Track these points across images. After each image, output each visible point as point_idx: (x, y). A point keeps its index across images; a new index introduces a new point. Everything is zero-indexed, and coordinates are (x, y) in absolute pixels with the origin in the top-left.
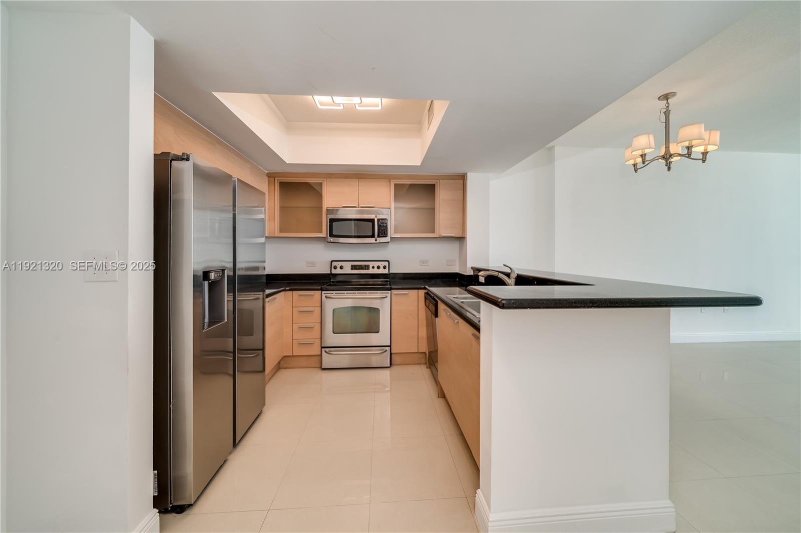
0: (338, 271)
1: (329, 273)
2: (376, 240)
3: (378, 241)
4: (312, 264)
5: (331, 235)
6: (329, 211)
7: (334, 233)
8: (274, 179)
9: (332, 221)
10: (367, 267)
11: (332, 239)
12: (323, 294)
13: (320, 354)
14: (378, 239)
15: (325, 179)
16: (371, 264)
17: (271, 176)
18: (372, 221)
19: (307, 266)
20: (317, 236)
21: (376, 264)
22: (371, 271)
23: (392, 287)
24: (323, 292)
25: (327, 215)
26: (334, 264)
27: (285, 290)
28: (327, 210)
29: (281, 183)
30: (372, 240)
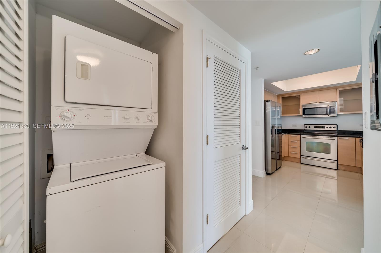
0: (308, 129)
1: (303, 129)
2: (328, 116)
3: (329, 116)
4: (295, 126)
5: (304, 114)
6: (303, 106)
7: (306, 114)
8: (279, 97)
9: (304, 109)
10: (324, 127)
11: (305, 116)
12: (301, 136)
13: (300, 158)
14: (329, 115)
15: (301, 94)
16: (326, 126)
17: (278, 96)
18: (326, 108)
19: (293, 127)
20: (298, 115)
21: (329, 126)
22: (326, 129)
23: (338, 135)
24: (301, 135)
25: (302, 107)
26: (305, 126)
27: (285, 134)
28: (302, 105)
29: (282, 98)
30: (326, 116)
